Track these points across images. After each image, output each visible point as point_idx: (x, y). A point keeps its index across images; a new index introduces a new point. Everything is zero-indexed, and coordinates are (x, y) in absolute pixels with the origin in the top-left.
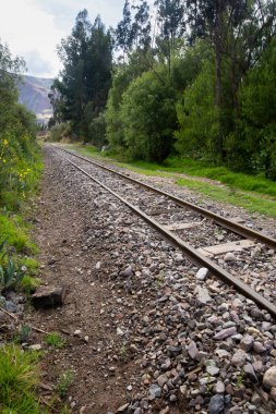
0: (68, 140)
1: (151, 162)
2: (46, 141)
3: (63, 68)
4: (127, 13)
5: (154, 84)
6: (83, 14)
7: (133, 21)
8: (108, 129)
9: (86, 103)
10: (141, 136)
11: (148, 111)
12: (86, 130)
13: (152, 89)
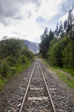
0: (42, 58)
1: (58, 66)
2: (37, 58)
3: (41, 41)
4: (57, 28)
5: (58, 46)
6: (47, 28)
7: (59, 29)
8: (49, 56)
9: (46, 49)
10: (55, 59)
11: (57, 52)
12: (46, 56)
13: (58, 47)
